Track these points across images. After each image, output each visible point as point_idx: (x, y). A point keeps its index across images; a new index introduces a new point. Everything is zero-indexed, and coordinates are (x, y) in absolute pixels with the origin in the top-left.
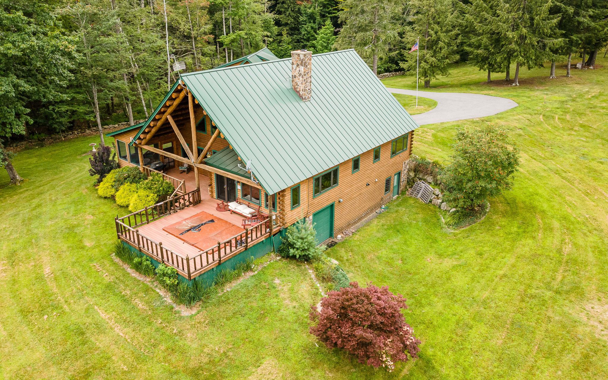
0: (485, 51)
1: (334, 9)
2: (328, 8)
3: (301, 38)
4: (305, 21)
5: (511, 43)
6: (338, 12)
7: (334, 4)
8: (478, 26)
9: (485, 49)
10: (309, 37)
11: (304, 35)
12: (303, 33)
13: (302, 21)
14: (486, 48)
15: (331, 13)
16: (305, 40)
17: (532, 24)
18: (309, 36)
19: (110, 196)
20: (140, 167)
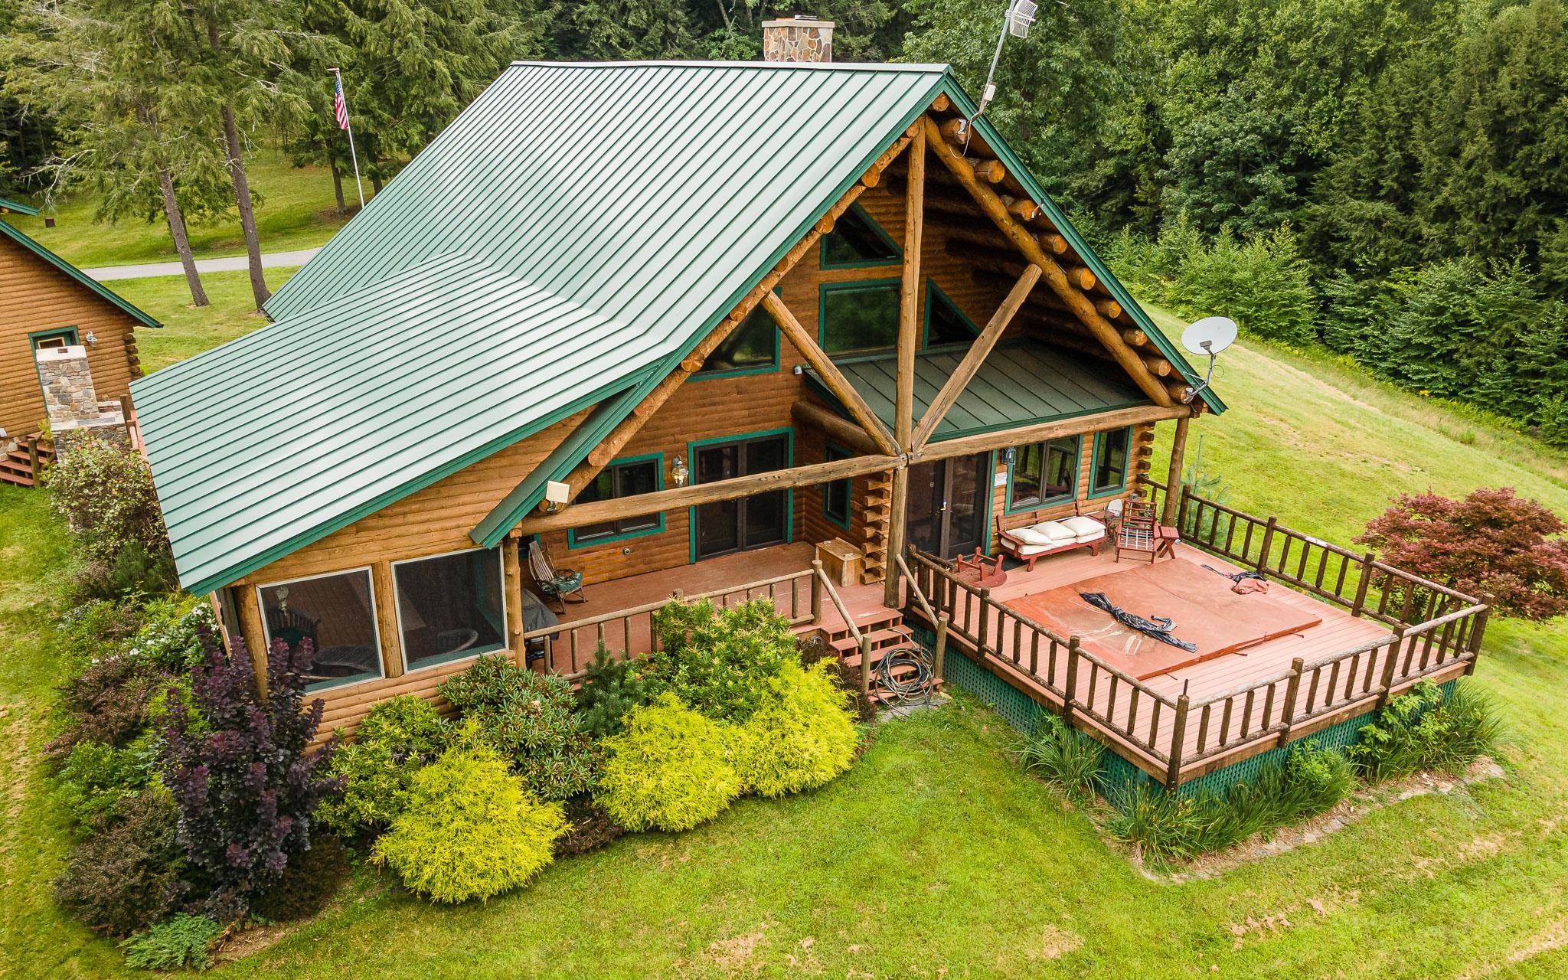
19: (550, 855)
20: (506, 651)
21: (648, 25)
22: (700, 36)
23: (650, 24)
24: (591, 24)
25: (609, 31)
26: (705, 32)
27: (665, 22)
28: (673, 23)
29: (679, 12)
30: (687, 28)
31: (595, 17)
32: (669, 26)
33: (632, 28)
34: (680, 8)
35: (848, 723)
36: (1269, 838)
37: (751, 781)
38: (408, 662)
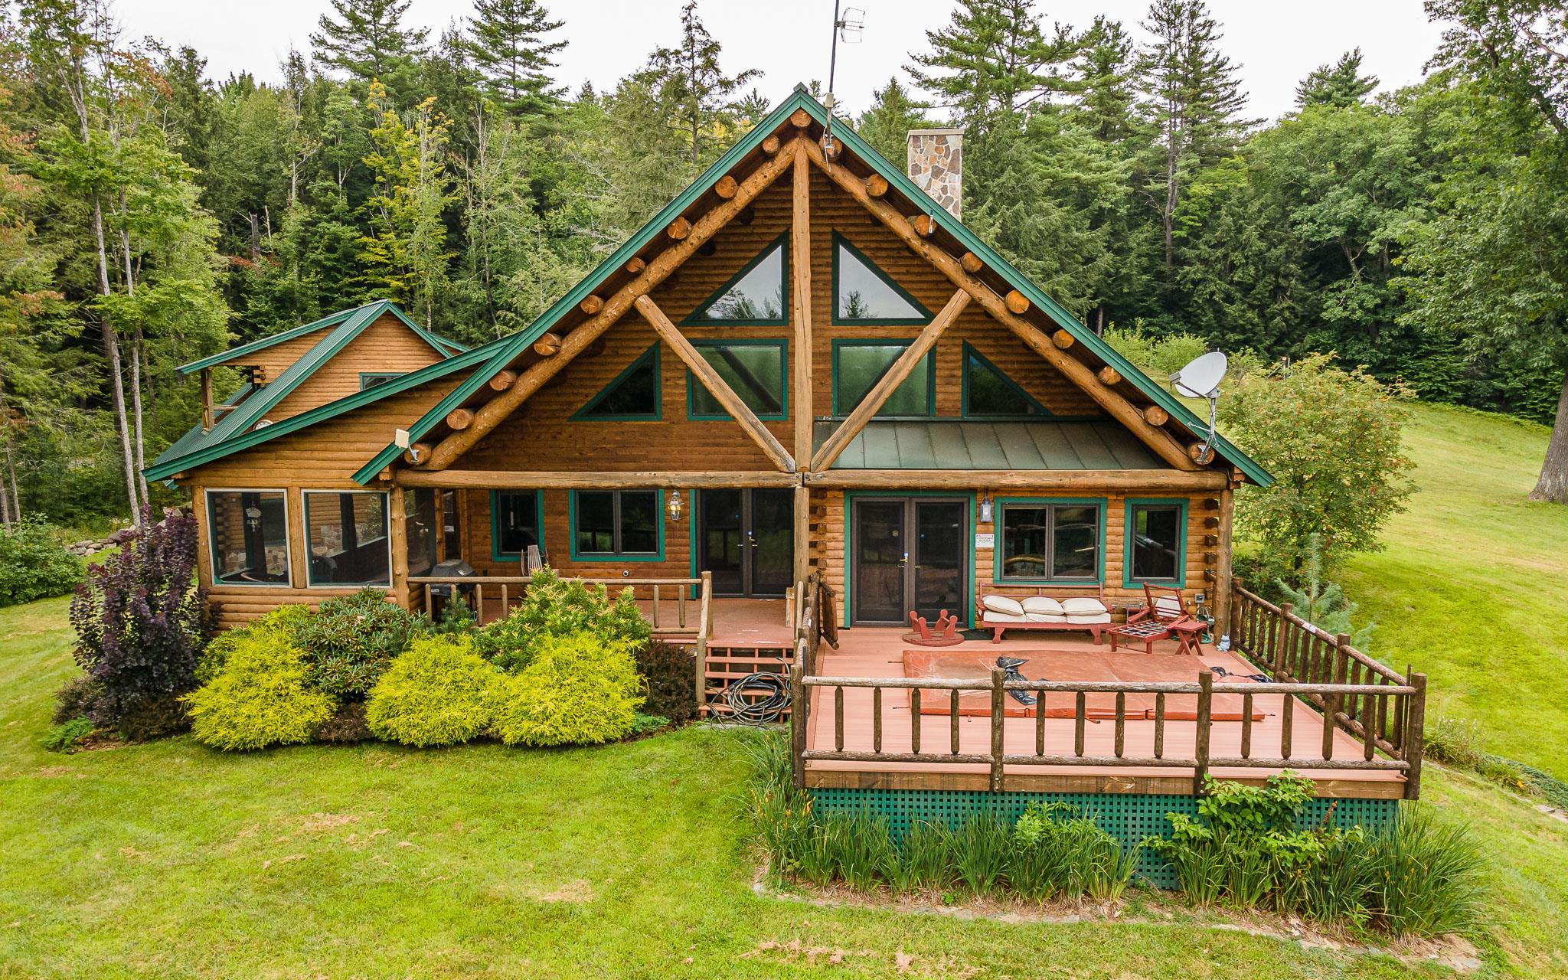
1: (359, 284)
2: (336, 281)
4: (267, 314)
7: (353, 268)
19: (302, 736)
20: (389, 588)
21: (1257, 280)
22: (1318, 288)
23: (1257, 279)
24: (1195, 283)
25: (1213, 288)
26: (1323, 283)
27: (1277, 276)
28: (1286, 277)
29: (1292, 266)
30: (1303, 281)
31: (1199, 276)
32: (1280, 280)
33: (1238, 283)
34: (1294, 262)
35: (628, 703)
36: (956, 901)
37: (497, 725)
38: (314, 581)
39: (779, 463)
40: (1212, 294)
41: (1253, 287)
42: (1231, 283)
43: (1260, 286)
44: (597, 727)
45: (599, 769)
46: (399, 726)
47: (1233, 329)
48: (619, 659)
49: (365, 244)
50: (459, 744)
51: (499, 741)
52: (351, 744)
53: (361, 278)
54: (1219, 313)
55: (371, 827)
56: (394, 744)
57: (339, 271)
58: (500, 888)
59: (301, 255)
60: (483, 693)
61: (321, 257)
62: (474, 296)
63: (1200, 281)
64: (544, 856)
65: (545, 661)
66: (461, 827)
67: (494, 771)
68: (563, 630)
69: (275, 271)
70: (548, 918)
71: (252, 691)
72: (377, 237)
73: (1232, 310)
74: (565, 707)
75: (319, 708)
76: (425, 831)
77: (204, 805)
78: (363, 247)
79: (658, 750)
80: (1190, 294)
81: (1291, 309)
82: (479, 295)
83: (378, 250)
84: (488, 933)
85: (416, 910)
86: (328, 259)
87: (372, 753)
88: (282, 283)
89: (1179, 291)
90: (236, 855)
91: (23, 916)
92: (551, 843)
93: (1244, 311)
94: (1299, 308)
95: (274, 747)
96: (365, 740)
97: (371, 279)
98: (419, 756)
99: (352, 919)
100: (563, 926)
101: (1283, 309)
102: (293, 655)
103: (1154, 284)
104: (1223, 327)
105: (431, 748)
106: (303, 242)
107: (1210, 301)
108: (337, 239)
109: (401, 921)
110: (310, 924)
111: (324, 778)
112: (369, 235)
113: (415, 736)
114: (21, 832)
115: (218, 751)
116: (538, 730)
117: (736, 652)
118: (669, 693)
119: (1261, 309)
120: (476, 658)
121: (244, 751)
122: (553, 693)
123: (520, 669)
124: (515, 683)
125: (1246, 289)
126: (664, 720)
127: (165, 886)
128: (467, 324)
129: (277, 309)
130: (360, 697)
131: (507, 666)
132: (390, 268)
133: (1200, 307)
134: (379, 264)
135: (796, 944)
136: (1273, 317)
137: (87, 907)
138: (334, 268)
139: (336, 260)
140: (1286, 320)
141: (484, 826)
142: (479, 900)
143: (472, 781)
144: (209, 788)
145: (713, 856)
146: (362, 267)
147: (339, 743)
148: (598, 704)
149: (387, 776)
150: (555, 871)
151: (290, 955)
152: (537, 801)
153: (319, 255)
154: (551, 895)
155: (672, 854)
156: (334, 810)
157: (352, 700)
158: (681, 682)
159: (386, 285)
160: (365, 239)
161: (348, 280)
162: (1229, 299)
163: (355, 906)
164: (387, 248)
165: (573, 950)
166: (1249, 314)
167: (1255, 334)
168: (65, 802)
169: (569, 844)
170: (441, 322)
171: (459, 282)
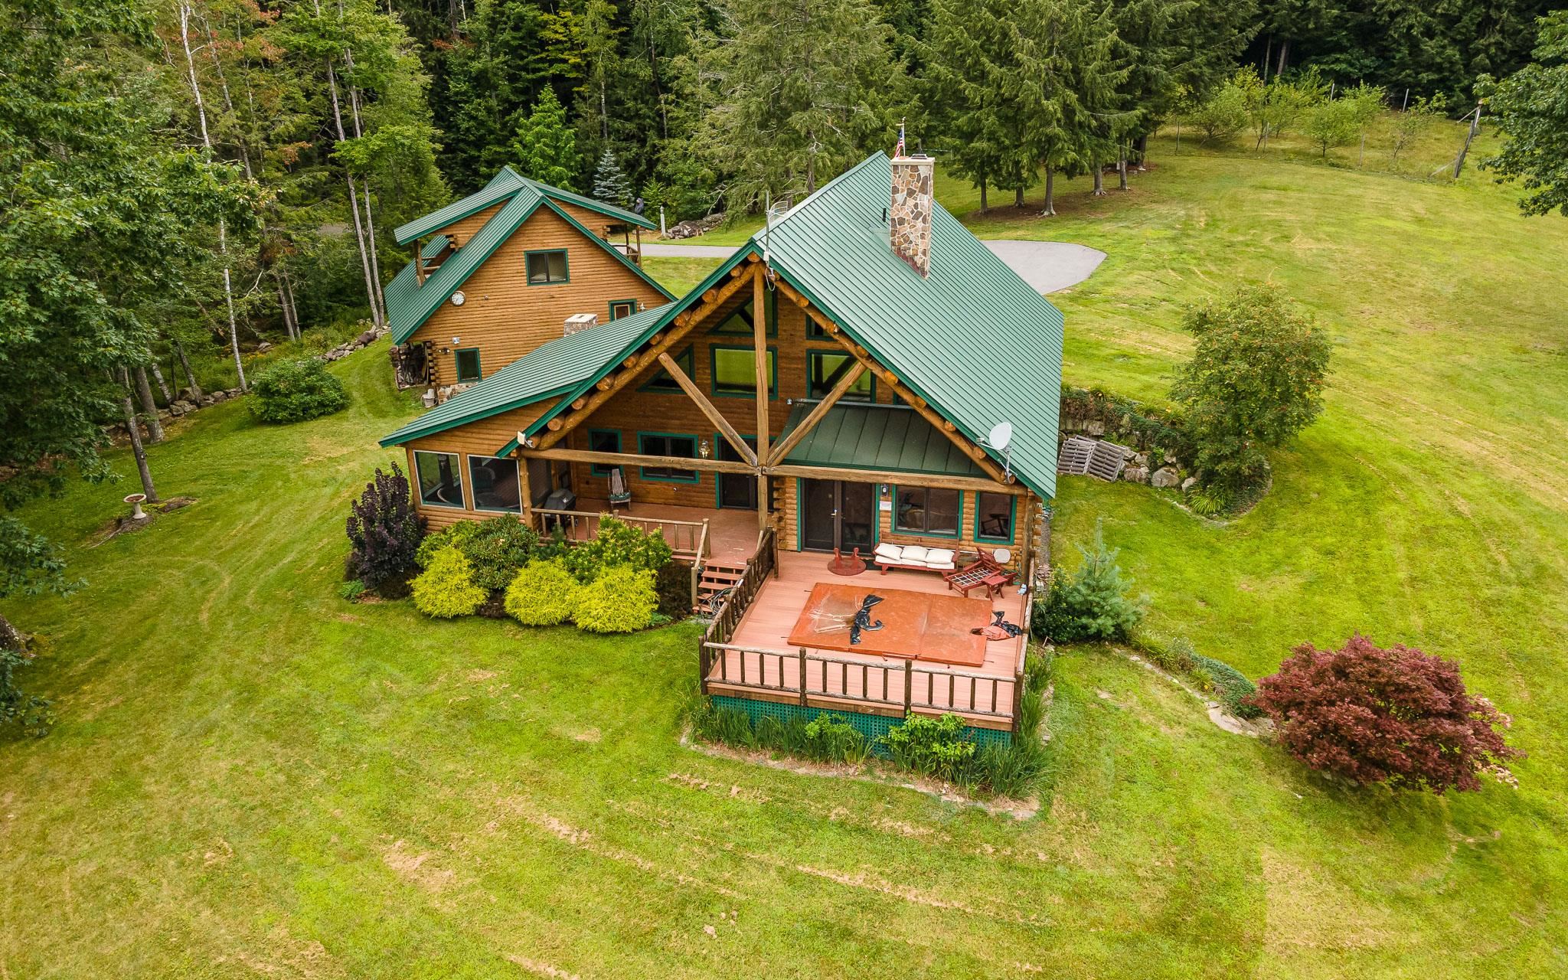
0: (992, 144)
1: (542, 60)
2: (522, 58)
3: (458, 141)
4: (464, 93)
5: (1049, 123)
6: (551, 65)
7: (536, 46)
8: (969, 88)
9: (989, 140)
10: (482, 137)
11: (468, 130)
12: (465, 125)
13: (457, 94)
14: (992, 137)
15: (535, 70)
16: (468, 143)
17: (1079, 81)
18: (482, 131)
19: (472, 611)
20: (521, 514)
35: (646, 609)
36: (777, 759)
37: (574, 616)
38: (478, 505)
39: (746, 459)
40: (1411, 27)
41: (1459, 19)
42: (1433, 15)
43: (1466, 18)
44: (627, 622)
45: (625, 651)
46: (521, 613)
47: (1429, 67)
48: (645, 580)
49: (546, 23)
50: (553, 625)
51: (575, 625)
52: (497, 618)
53: (544, 55)
54: (1414, 46)
55: (501, 682)
56: (518, 622)
57: (524, 48)
58: (557, 729)
59: (491, 37)
60: (567, 597)
61: (509, 38)
62: (642, 74)
63: (1398, 13)
64: (583, 711)
65: (599, 583)
66: (546, 686)
67: (570, 647)
68: (612, 563)
69: (471, 52)
70: (577, 750)
71: (444, 585)
72: (557, 14)
73: (1429, 46)
74: (610, 612)
75: (478, 596)
76: (528, 688)
77: (421, 656)
78: (544, 25)
79: (661, 639)
80: (1385, 28)
81: (1498, 44)
82: (645, 73)
83: (557, 27)
84: (547, 756)
85: (516, 739)
86: (514, 38)
87: (509, 626)
88: (476, 65)
89: (1373, 22)
90: (437, 693)
91: (343, 718)
92: (588, 702)
93: (1444, 47)
94: (1508, 45)
95: (456, 618)
96: (503, 617)
97: (553, 55)
98: (532, 631)
99: (487, 741)
100: (582, 756)
101: (1490, 45)
102: (467, 562)
103: (1348, 15)
104: (1418, 64)
105: (538, 626)
106: (493, 24)
107: (1408, 35)
108: (521, 18)
109: (509, 744)
110: (468, 741)
111: (480, 643)
112: (549, 12)
113: (529, 620)
114: (337, 662)
115: (428, 618)
116: (594, 624)
117: (723, 570)
118: (674, 600)
119: (1464, 45)
120: (564, 574)
121: (441, 619)
122: (603, 604)
123: (588, 584)
124: (585, 592)
125: (1450, 21)
126: (668, 618)
127: (405, 709)
128: (635, 99)
129: (474, 87)
130: (502, 591)
131: (581, 579)
132: (568, 45)
133: (1395, 41)
134: (558, 42)
135: (686, 777)
136: (1478, 52)
137: (372, 716)
138: (520, 47)
139: (521, 39)
140: (1489, 57)
141: (557, 687)
142: (547, 735)
143: (558, 653)
144: (426, 643)
145: (666, 720)
146: (543, 44)
147: (490, 617)
148: (629, 610)
149: (514, 645)
150: (586, 721)
151: (459, 757)
152: (587, 672)
153: (507, 36)
154: (580, 737)
155: (646, 716)
156: (484, 667)
157: (497, 593)
158: (683, 594)
159: (565, 61)
160: (546, 16)
161: (532, 58)
162: (1429, 33)
163: (488, 733)
164: (565, 25)
165: (584, 769)
166: (1449, 51)
167: (1452, 72)
168: (356, 642)
169: (596, 705)
170: (614, 98)
171: (628, 60)
